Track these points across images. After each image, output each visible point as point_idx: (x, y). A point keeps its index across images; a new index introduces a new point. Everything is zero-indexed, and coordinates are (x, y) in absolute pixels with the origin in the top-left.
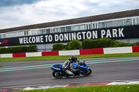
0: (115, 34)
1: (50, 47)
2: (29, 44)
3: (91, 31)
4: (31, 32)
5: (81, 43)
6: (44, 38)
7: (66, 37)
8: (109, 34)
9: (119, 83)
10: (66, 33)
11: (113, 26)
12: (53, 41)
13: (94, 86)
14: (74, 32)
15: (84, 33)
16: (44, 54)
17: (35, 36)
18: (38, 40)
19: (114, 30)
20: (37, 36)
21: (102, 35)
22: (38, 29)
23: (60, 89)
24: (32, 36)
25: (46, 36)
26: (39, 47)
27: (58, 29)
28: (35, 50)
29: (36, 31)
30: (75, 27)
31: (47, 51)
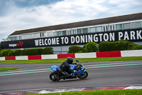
0: (132, 36)
1: (66, 49)
2: (45, 46)
3: (108, 33)
4: (47, 34)
5: (97, 45)
6: (60, 40)
7: (83, 39)
8: (126, 37)
9: (137, 88)
10: (82, 35)
11: (131, 28)
12: (70, 44)
13: (111, 90)
14: (90, 34)
15: (101, 35)
16: (60, 56)
17: (51, 38)
18: (54, 42)
19: (131, 32)
20: (53, 38)
21: (120, 37)
22: (54, 31)
23: (76, 93)
24: (48, 38)
25: (62, 38)
26: (55, 49)
27: (74, 30)
28: (51, 52)
29: (52, 33)
30: (92, 29)
31: (63, 53)
